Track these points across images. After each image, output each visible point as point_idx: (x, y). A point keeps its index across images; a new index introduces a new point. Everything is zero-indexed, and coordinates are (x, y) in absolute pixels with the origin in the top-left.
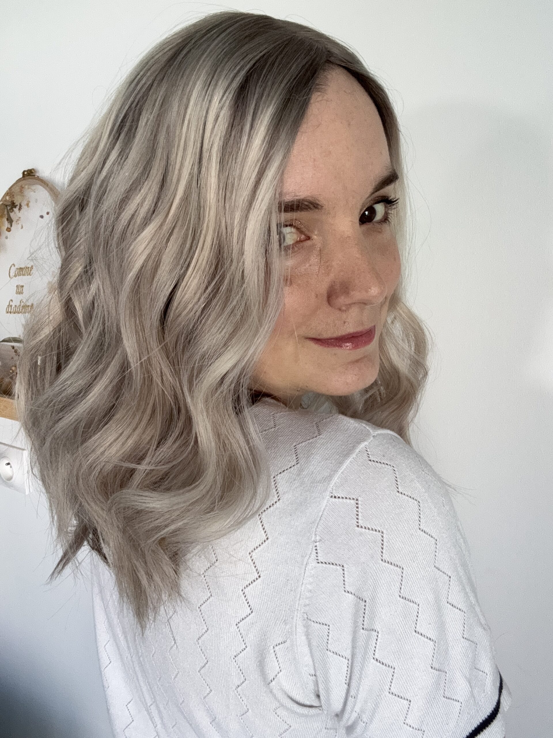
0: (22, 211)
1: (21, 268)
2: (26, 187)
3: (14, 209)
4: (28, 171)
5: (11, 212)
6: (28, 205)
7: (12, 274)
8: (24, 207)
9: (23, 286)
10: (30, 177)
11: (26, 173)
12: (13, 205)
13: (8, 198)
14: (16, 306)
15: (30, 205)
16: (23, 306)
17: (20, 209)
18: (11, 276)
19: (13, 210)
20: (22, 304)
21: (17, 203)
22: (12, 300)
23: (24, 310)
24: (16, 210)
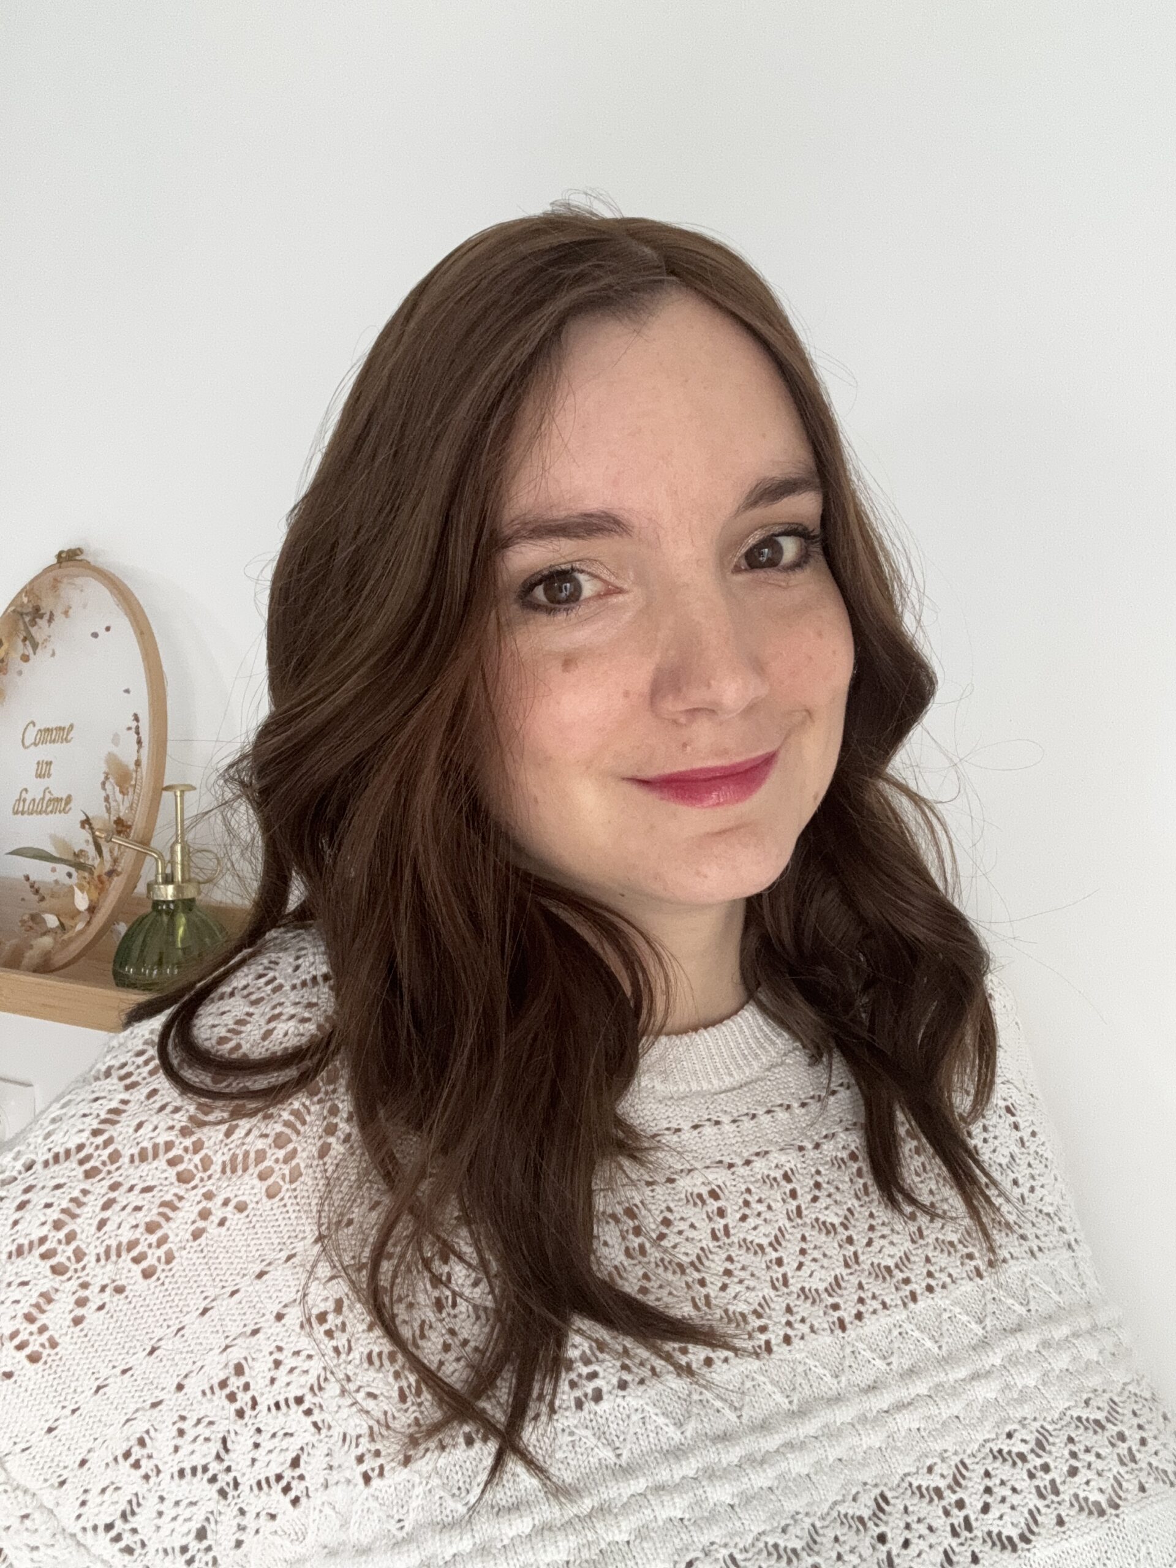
0: (52, 625)
1: (48, 730)
2: (65, 580)
3: (38, 620)
4: (69, 551)
5: (33, 626)
6: (66, 613)
7: (30, 739)
8: (59, 618)
9: (51, 763)
10: (70, 563)
11: (63, 555)
12: (37, 613)
13: (25, 600)
14: (34, 800)
15: (71, 612)
16: (50, 800)
17: (51, 620)
18: (27, 743)
19: (36, 623)
20: (48, 796)
21: (45, 609)
22: (26, 790)
23: (49, 809)
24: (44, 623)
